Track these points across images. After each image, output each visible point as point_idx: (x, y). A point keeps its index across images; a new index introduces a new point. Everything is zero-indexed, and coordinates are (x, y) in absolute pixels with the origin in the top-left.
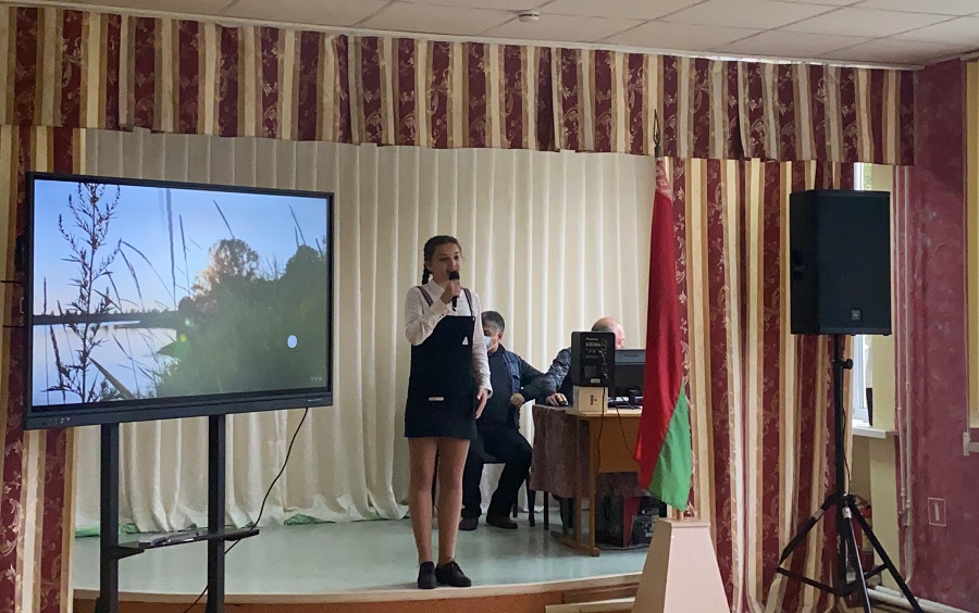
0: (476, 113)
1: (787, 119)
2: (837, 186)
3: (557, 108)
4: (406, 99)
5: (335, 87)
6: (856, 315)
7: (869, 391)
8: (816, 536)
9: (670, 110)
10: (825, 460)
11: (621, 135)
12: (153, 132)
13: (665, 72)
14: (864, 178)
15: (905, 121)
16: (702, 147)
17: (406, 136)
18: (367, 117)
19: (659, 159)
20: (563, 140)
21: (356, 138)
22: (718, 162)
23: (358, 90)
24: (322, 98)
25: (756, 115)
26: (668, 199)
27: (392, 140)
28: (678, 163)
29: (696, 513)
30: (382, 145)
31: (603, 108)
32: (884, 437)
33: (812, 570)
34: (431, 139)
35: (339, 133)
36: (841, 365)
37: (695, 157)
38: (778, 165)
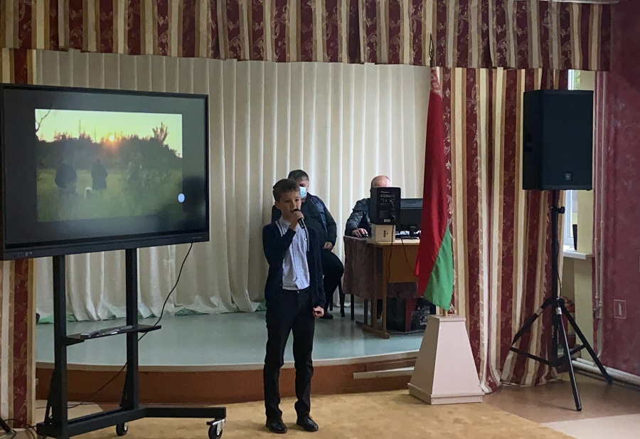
0: (306, 37)
1: (522, 39)
2: (556, 87)
3: (362, 33)
4: (257, 28)
5: (208, 19)
6: (568, 176)
7: (575, 227)
8: (537, 327)
9: (441, 34)
10: (544, 275)
11: (407, 52)
12: (81, 52)
13: (438, 7)
14: (575, 80)
15: (604, 40)
16: (463, 60)
17: (257, 54)
18: (230, 40)
19: (433, 68)
20: (366, 57)
21: (222, 55)
22: (474, 70)
23: (223, 21)
24: (199, 27)
25: (501, 37)
26: (438, 96)
27: (248, 57)
28: (446, 71)
29: (456, 311)
30: (241, 60)
31: (394, 32)
32: (584, 258)
33: (534, 349)
34: (275, 55)
35: (211, 52)
36: (557, 211)
37: (458, 67)
38: (516, 71)
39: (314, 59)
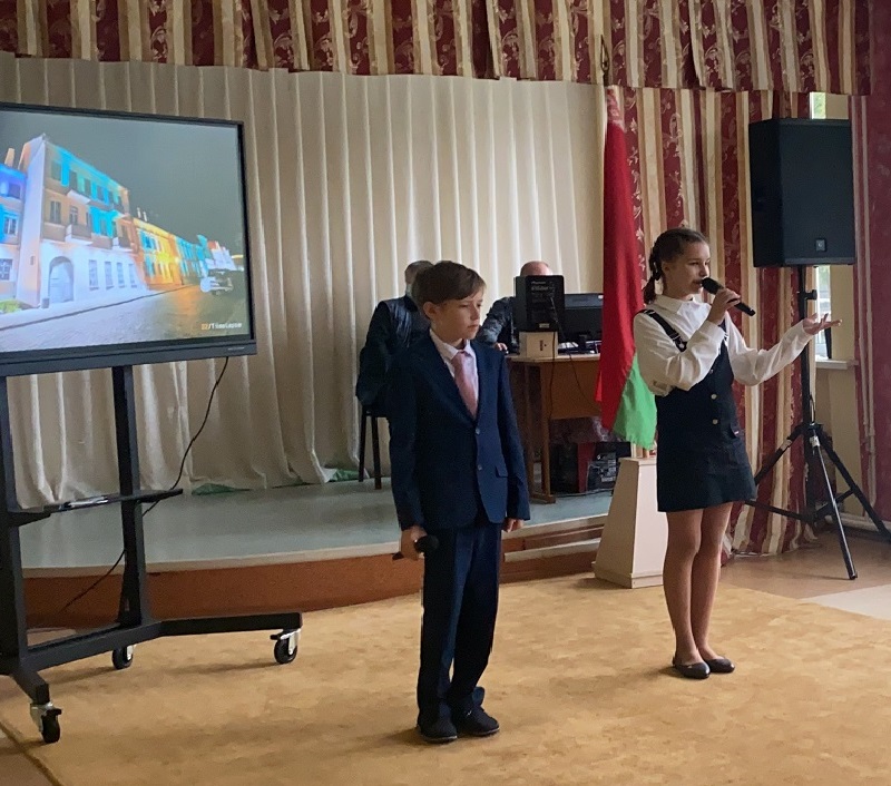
1: (742, 46)
2: (794, 115)
3: (494, 32)
4: (320, 19)
6: (820, 244)
8: (783, 468)
9: (619, 36)
10: (790, 392)
11: (567, 62)
12: (18, 56)
15: (860, 49)
16: (653, 75)
17: (321, 61)
19: (609, 87)
20: (502, 67)
21: (262, 61)
22: (671, 90)
23: (261, 8)
24: (220, 17)
25: (709, 42)
26: (620, 130)
27: (306, 66)
28: (628, 92)
30: (295, 71)
31: (544, 32)
32: (845, 368)
34: (351, 64)
35: (243, 58)
36: (804, 297)
37: (647, 86)
38: (734, 95)
39: (417, 71)
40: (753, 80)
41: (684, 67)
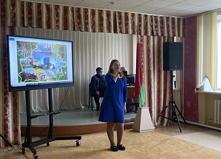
0: (101, 25)
1: (162, 28)
4: (86, 21)
5: (71, 18)
6: (176, 66)
7: (175, 82)
8: (167, 109)
9: (140, 25)
11: (130, 30)
17: (87, 30)
18: (78, 25)
19: (138, 35)
20: (119, 31)
21: (76, 30)
22: (149, 36)
23: (76, 19)
24: (69, 21)
25: (156, 27)
26: (139, 43)
27: (84, 30)
28: (141, 36)
29: (145, 106)
31: (127, 24)
32: (178, 90)
33: (166, 115)
35: (73, 29)
36: (173, 76)
37: (145, 35)
38: (160, 37)
39: (104, 32)
40: (164, 34)
41: (151, 31)
